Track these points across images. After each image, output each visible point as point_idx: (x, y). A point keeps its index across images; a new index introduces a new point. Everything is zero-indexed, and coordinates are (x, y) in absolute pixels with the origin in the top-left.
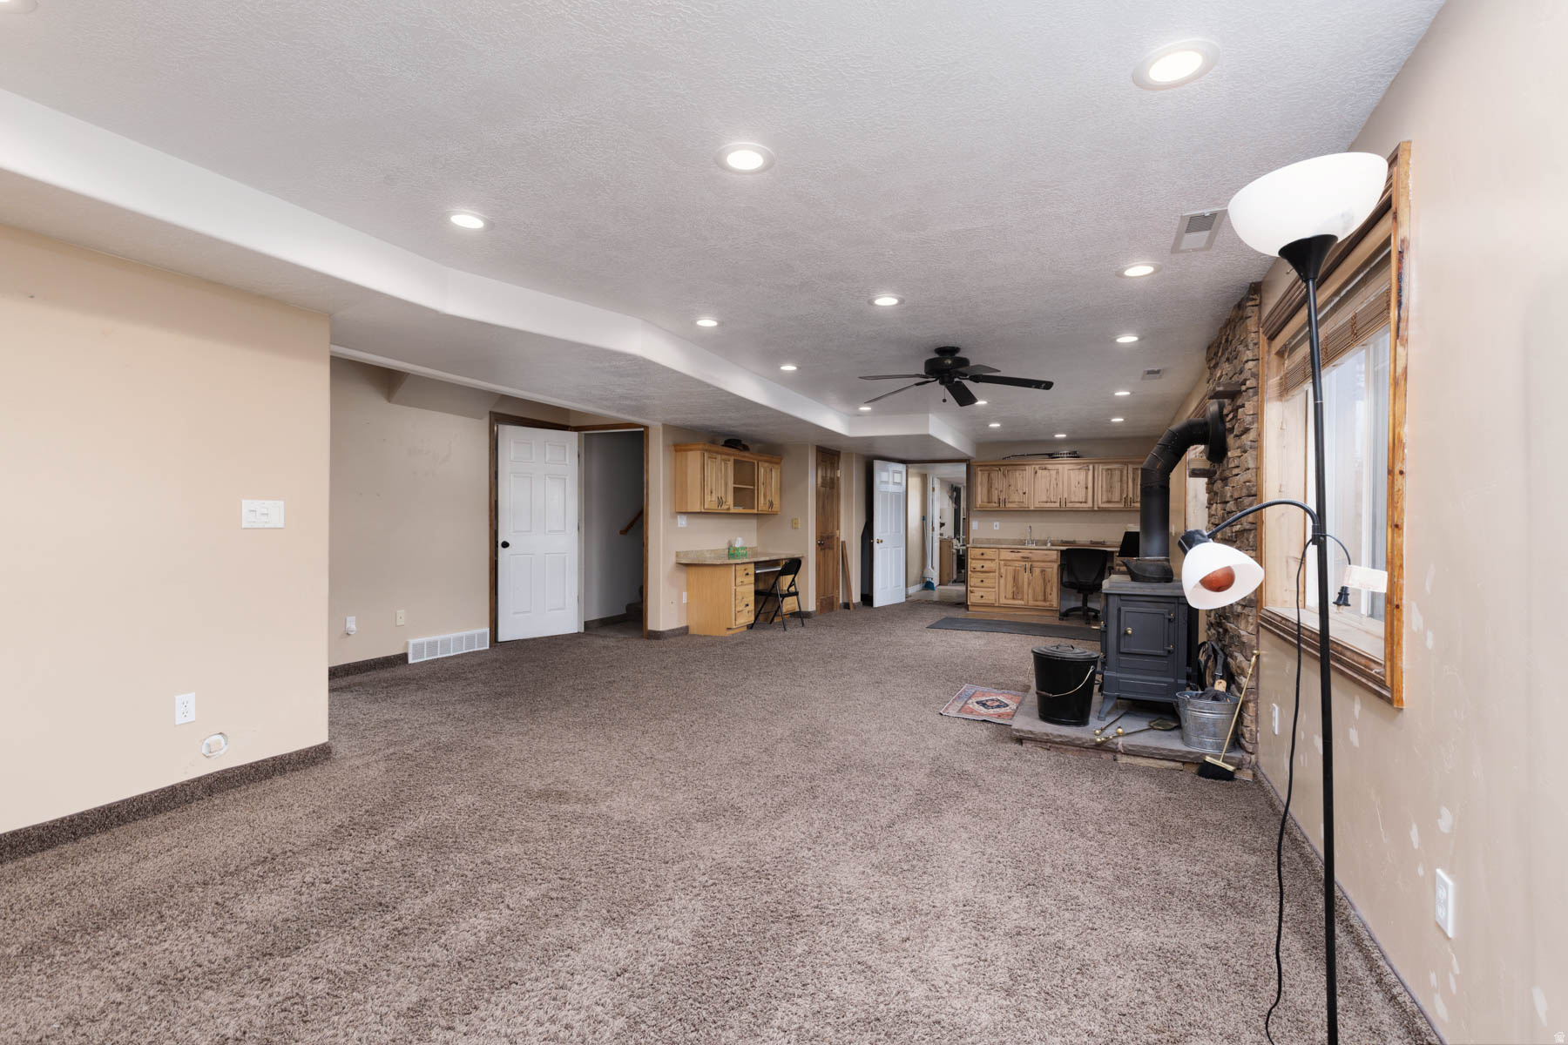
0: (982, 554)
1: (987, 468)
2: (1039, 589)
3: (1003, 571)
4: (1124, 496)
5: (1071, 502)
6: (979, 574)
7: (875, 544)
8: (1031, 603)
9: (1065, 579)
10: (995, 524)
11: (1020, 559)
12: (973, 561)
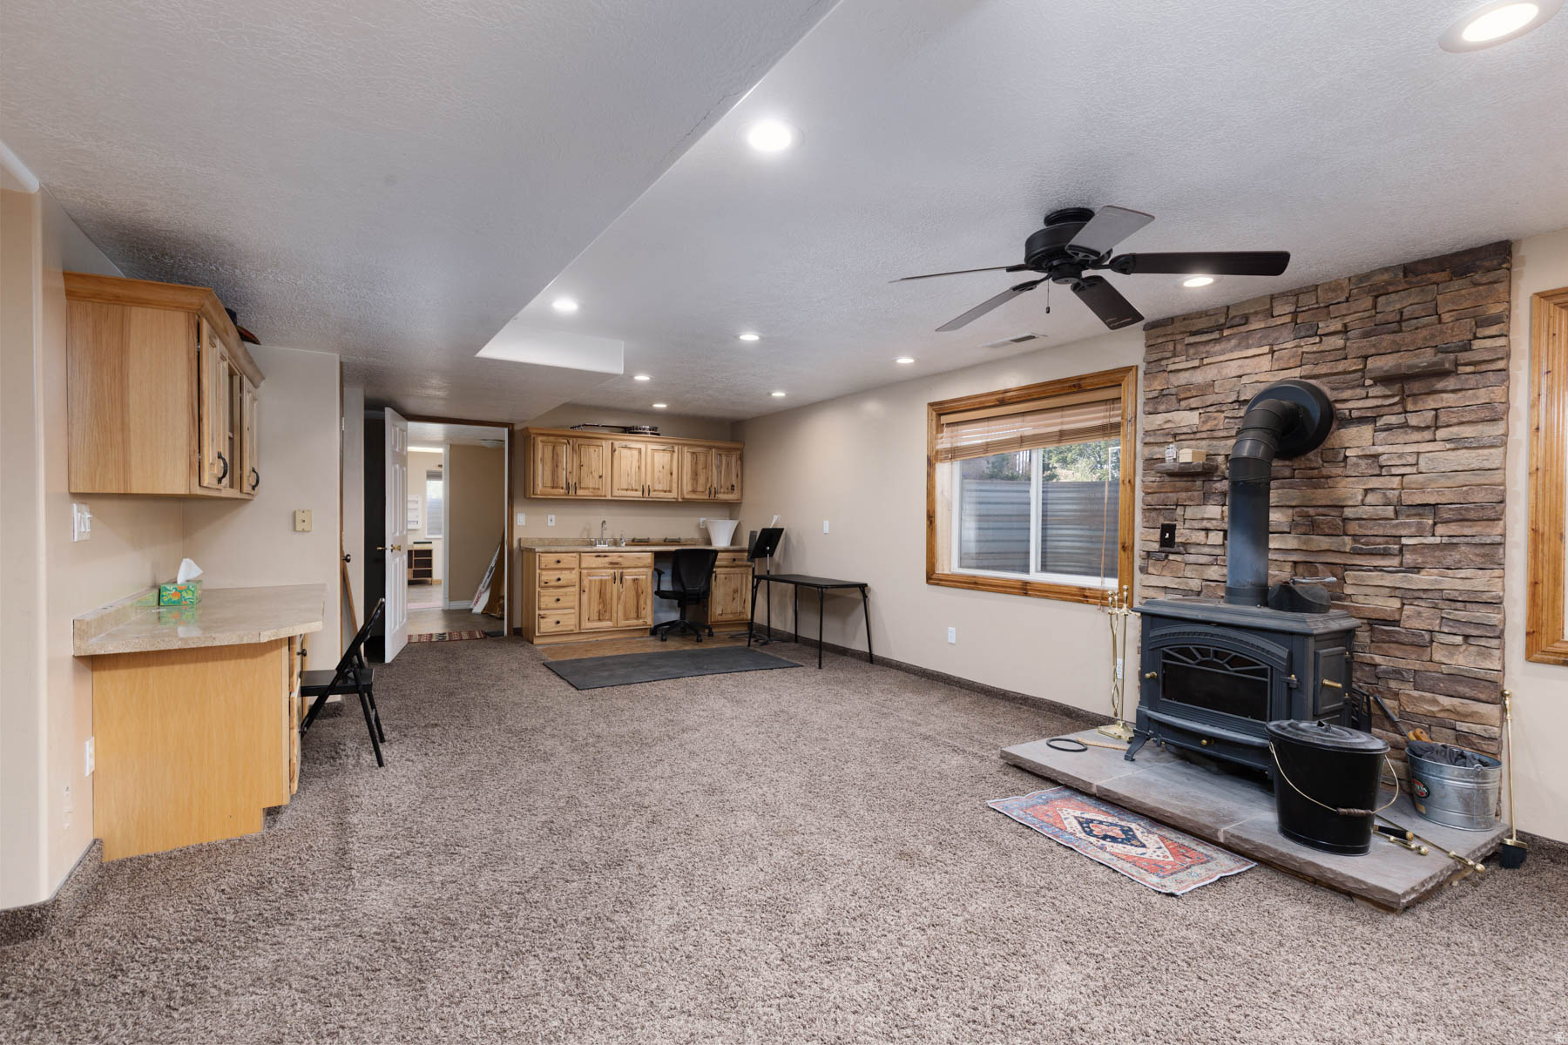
0: (559, 562)
2: (632, 603)
3: (586, 583)
4: (709, 485)
5: (655, 491)
6: (552, 590)
8: (623, 623)
9: (667, 586)
11: (607, 565)
12: (544, 573)
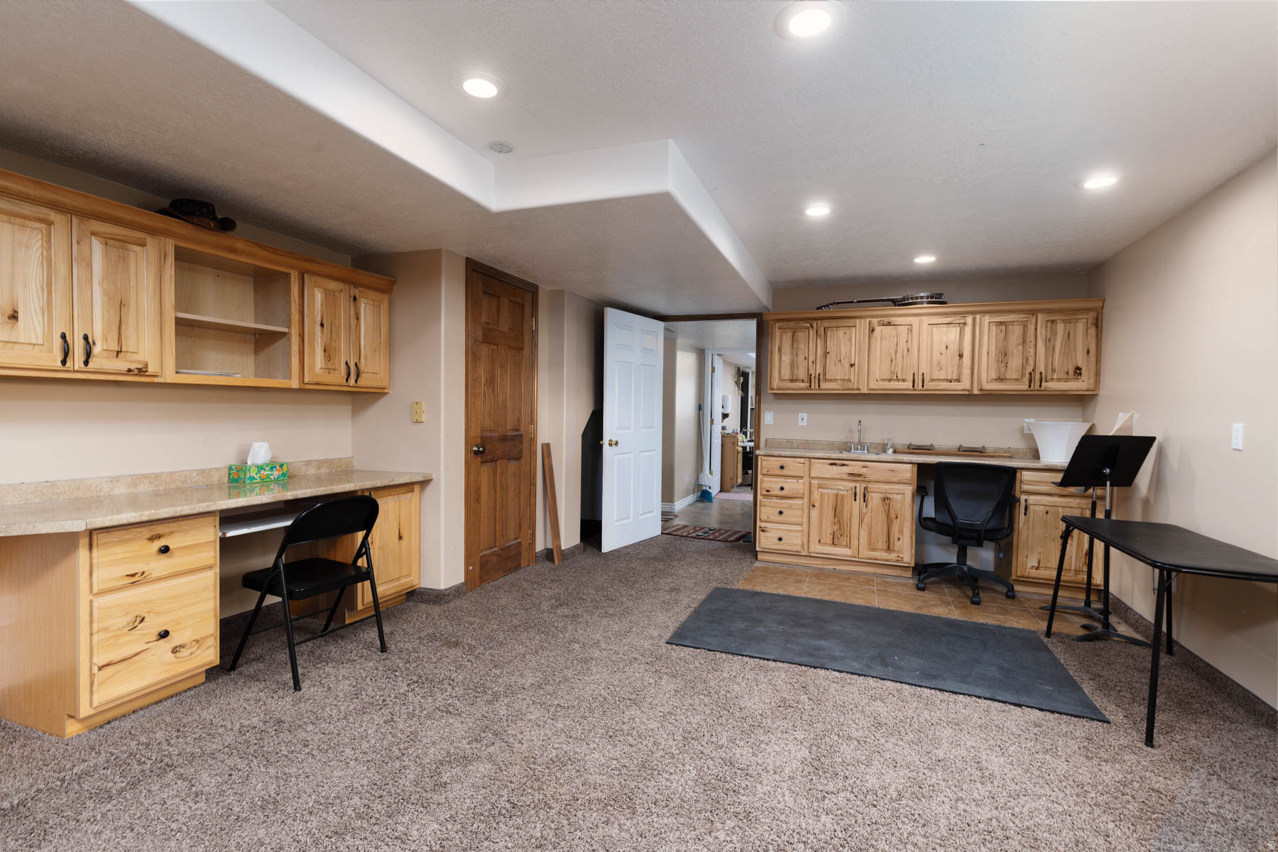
0: (782, 467)
1: (791, 324)
2: (880, 529)
3: (816, 496)
4: (1029, 369)
5: (932, 380)
6: (775, 500)
7: (606, 448)
8: (865, 554)
9: (930, 511)
10: (801, 415)
11: (845, 476)
12: (766, 479)
